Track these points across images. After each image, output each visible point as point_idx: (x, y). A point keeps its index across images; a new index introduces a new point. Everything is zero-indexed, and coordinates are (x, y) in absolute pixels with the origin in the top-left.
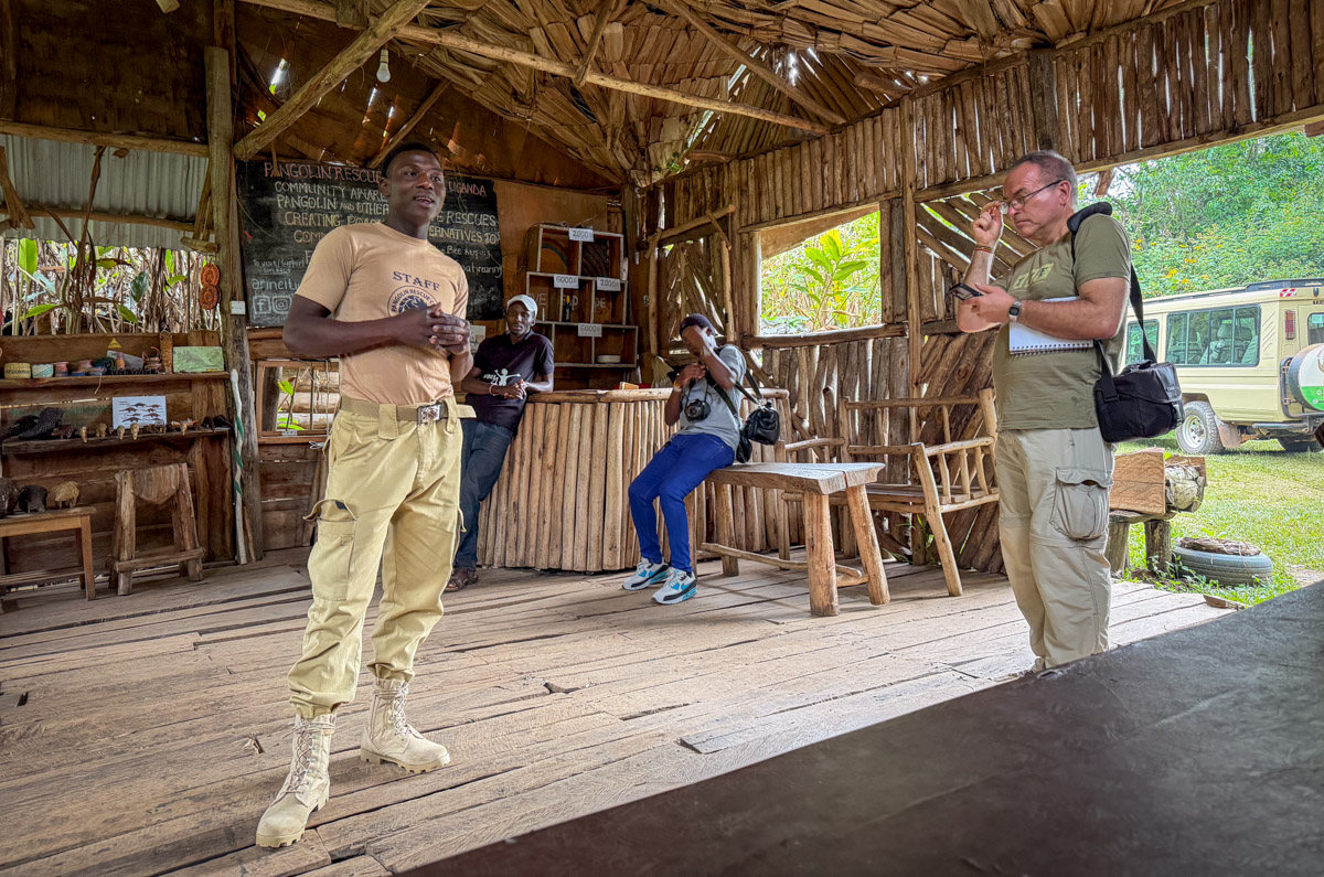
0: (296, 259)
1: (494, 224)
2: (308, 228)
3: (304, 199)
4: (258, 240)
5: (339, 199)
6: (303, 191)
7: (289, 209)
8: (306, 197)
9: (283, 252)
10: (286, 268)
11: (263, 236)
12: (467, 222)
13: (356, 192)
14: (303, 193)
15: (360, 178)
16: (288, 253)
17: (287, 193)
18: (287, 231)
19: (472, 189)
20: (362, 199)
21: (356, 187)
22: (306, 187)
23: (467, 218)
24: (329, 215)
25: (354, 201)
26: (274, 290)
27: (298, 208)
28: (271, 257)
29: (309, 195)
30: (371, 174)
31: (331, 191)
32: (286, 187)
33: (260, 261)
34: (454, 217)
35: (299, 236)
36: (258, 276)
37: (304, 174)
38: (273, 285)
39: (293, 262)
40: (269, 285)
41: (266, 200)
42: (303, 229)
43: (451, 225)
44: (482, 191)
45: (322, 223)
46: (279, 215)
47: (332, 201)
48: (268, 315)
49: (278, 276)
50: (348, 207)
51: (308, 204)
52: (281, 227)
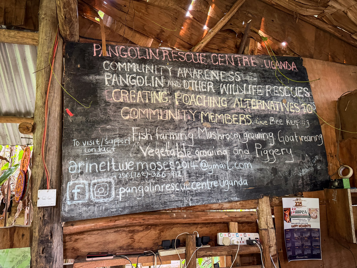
0: (121, 136)
1: (308, 95)
2: (135, 105)
3: (133, 78)
4: (80, 118)
5: (166, 77)
6: (131, 70)
7: (116, 86)
8: (134, 75)
9: (108, 130)
10: (109, 147)
11: (86, 114)
12: (285, 94)
13: (182, 71)
14: (131, 72)
15: (185, 59)
16: (114, 130)
17: (115, 72)
18: (114, 108)
19: (285, 66)
20: (188, 77)
21: (182, 67)
22: (135, 67)
23: (283, 90)
24: (157, 92)
25: (181, 78)
26: (94, 173)
27: (126, 86)
28: (93, 136)
29: (138, 74)
30: (195, 55)
31: (159, 70)
32: (115, 66)
33: (81, 141)
34: (272, 91)
35: (126, 113)
36: (76, 157)
37: (133, 55)
38: (94, 167)
39: (118, 140)
40: (89, 167)
41: (92, 78)
42: (131, 105)
43: (271, 98)
44: (293, 67)
45: (149, 100)
46: (105, 93)
47: (160, 79)
48: (84, 205)
49: (100, 156)
50: (175, 84)
51: (136, 82)
52: (107, 103)
